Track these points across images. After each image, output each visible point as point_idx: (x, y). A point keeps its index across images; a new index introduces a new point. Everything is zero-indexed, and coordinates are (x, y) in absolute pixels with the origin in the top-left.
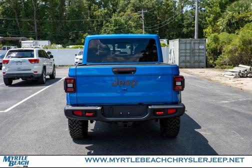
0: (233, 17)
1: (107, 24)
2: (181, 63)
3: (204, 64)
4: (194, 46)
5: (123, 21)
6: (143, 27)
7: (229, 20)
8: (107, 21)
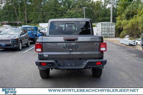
1: (65, 15)
2: (102, 35)
3: (114, 36)
4: (109, 27)
5: (73, 13)
8: (65, 13)
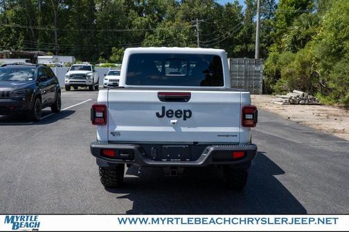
0: (299, 33)
1: (150, 37)
3: (262, 91)
4: (249, 67)
5: (171, 33)
6: (198, 41)
7: (295, 37)
